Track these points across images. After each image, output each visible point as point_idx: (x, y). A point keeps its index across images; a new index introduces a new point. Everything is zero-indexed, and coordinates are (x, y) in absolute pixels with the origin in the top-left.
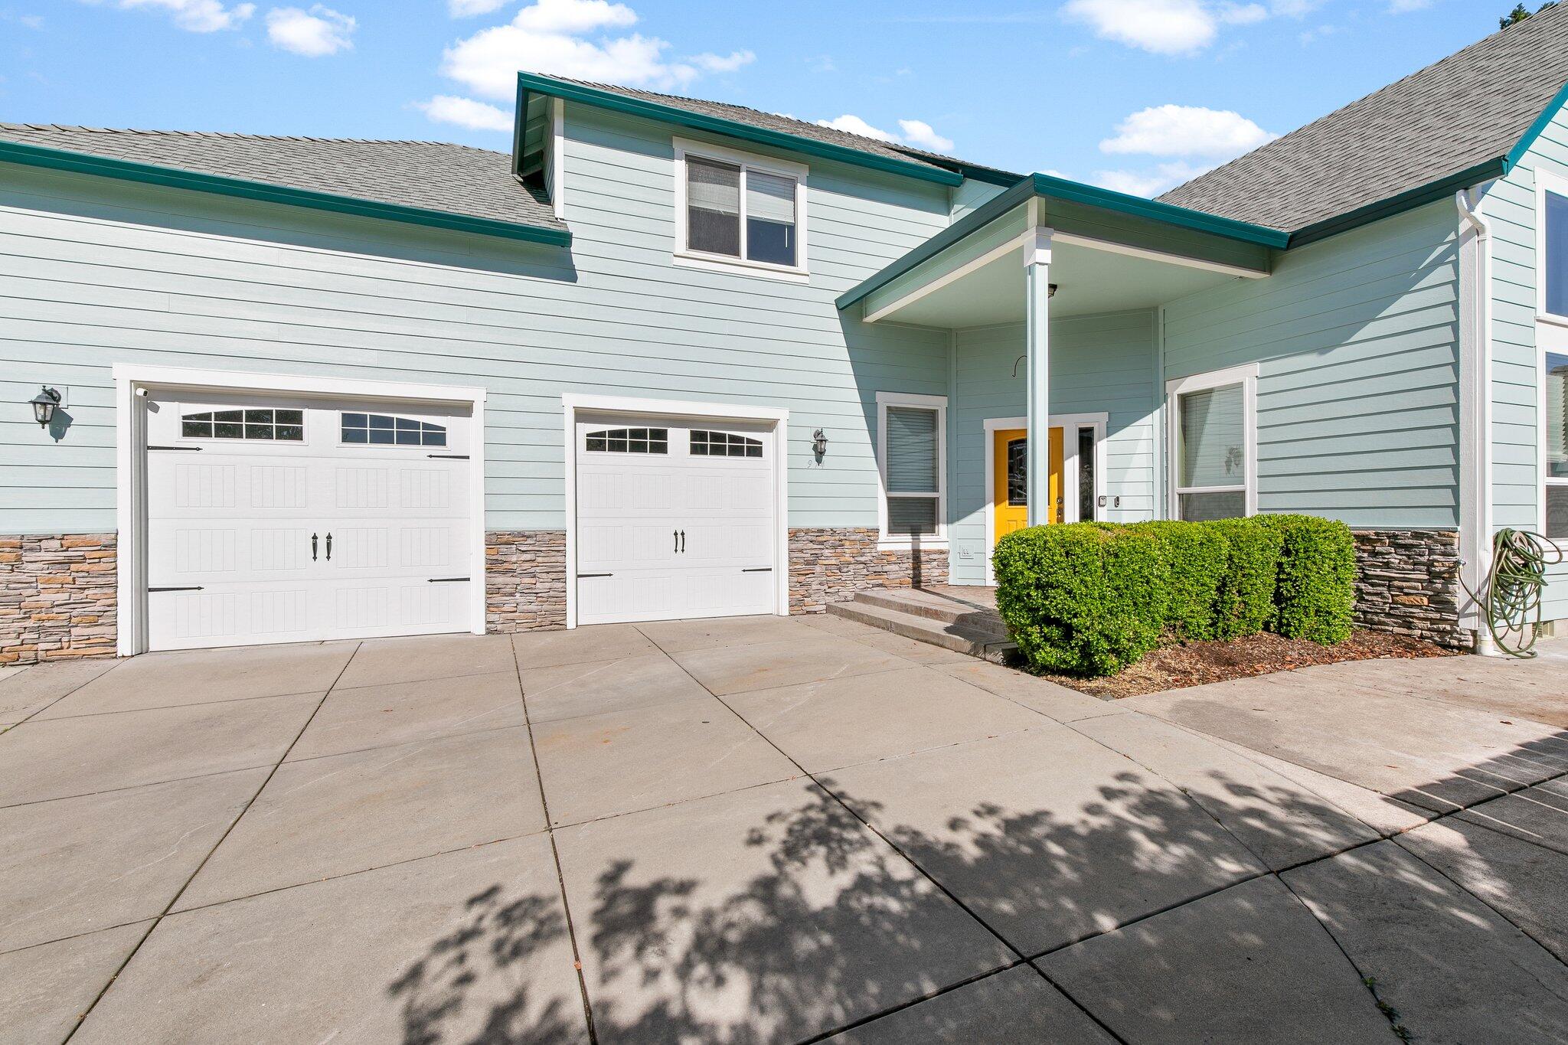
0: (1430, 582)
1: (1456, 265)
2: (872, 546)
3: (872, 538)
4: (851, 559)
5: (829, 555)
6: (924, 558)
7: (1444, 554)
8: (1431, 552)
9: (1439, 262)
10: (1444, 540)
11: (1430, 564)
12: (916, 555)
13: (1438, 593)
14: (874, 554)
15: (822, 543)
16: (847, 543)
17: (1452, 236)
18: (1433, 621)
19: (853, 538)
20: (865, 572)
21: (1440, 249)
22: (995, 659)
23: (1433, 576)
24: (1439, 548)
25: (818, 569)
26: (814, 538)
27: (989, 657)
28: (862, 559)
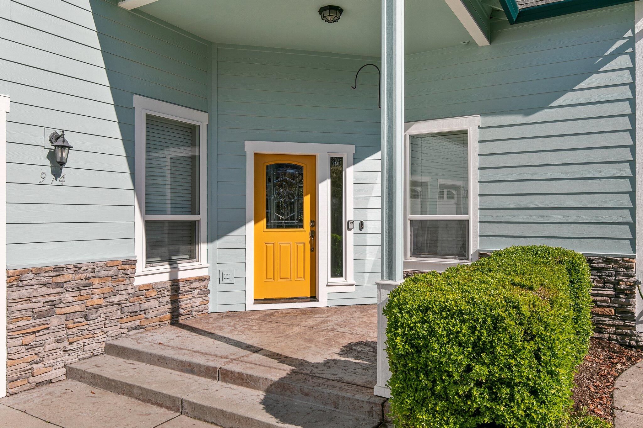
0: (617, 296)
1: (633, 56)
2: (127, 281)
3: (128, 272)
4: (102, 302)
5: (71, 299)
6: (183, 287)
7: (626, 275)
8: (617, 273)
9: (620, 52)
11: (617, 283)
12: (175, 285)
13: (622, 305)
14: (130, 291)
15: (60, 285)
16: (96, 282)
17: (629, 34)
19: (104, 273)
20: (119, 313)
21: (620, 43)
24: (623, 271)
25: (54, 321)
26: (48, 280)
28: (116, 299)
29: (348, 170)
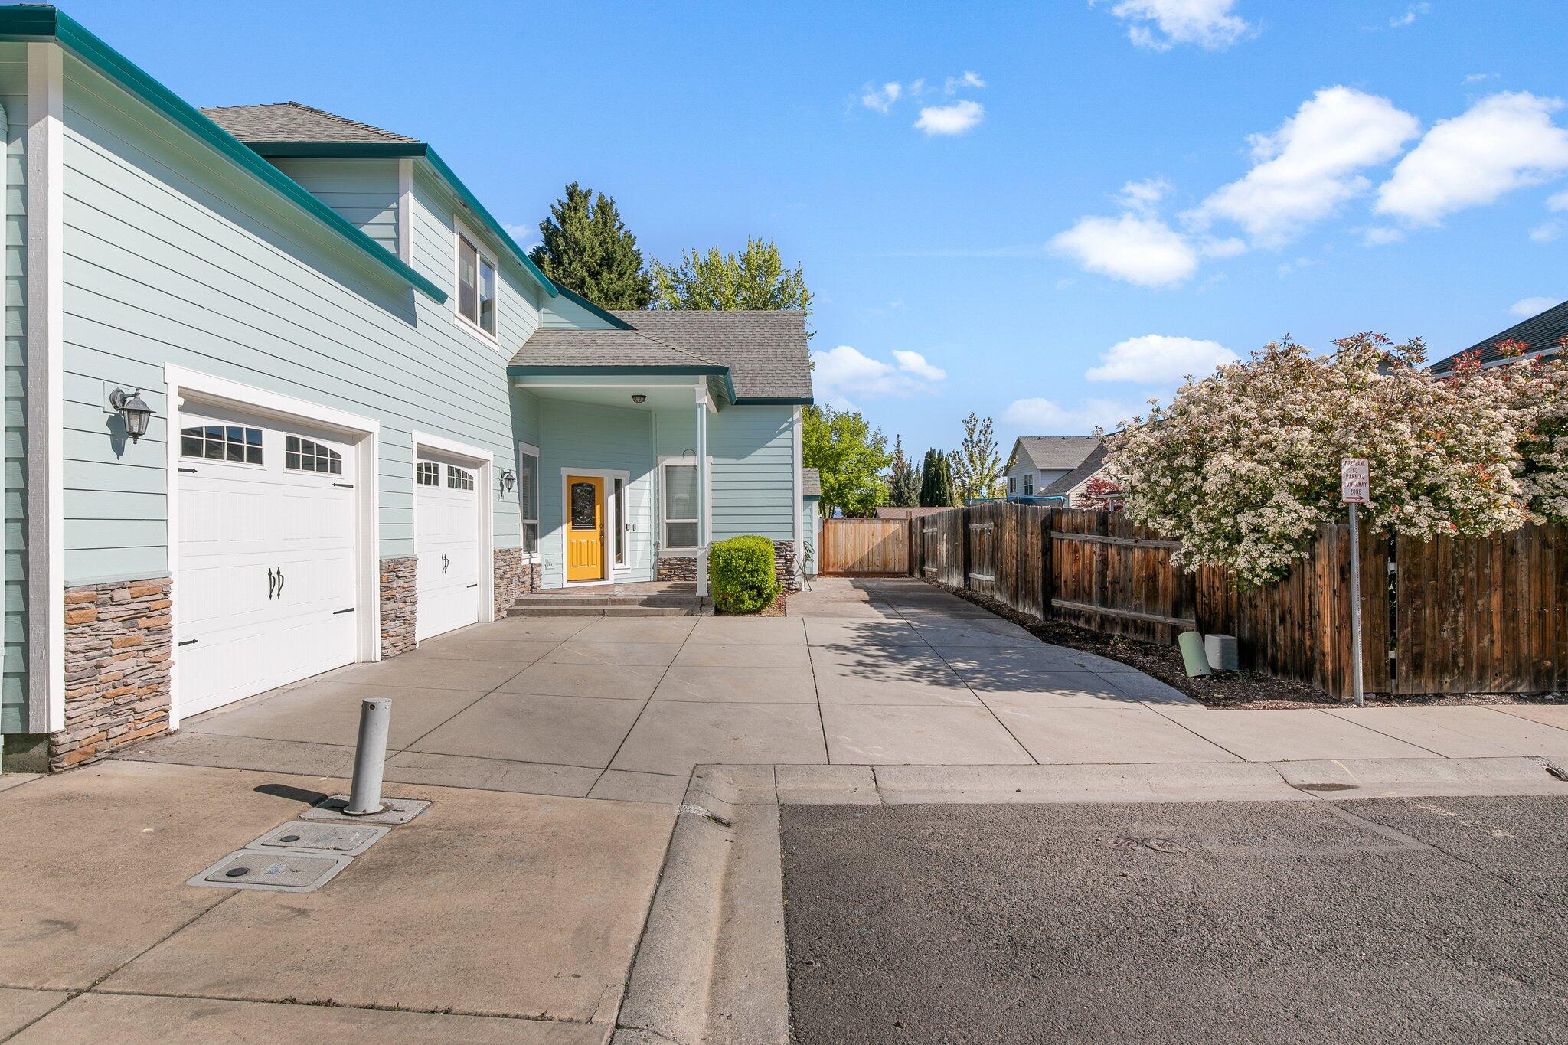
0: (786, 563)
1: (792, 431)
2: (519, 562)
3: (519, 556)
4: (514, 573)
5: (508, 570)
6: (534, 569)
7: (790, 551)
8: (786, 551)
9: (786, 429)
10: (789, 545)
11: (786, 556)
12: (532, 567)
13: (788, 567)
14: (520, 569)
15: (504, 561)
16: (512, 560)
17: (790, 420)
18: (786, 580)
19: (514, 556)
21: (786, 424)
22: (709, 614)
23: (787, 560)
24: (789, 549)
26: (501, 557)
27: (704, 614)
28: (517, 572)
29: (626, 487)
